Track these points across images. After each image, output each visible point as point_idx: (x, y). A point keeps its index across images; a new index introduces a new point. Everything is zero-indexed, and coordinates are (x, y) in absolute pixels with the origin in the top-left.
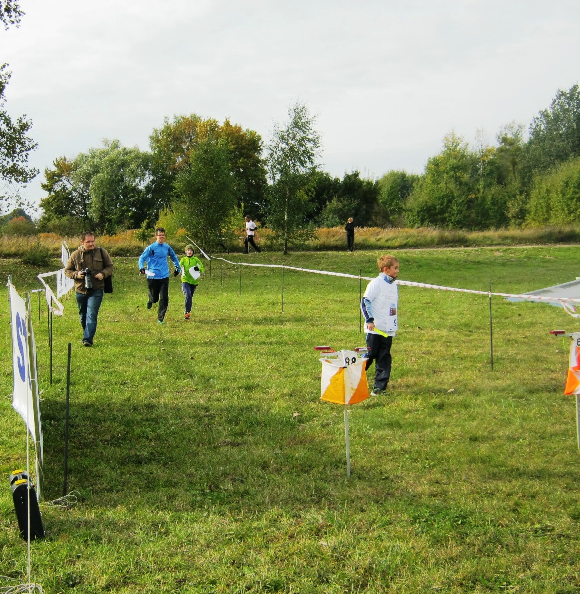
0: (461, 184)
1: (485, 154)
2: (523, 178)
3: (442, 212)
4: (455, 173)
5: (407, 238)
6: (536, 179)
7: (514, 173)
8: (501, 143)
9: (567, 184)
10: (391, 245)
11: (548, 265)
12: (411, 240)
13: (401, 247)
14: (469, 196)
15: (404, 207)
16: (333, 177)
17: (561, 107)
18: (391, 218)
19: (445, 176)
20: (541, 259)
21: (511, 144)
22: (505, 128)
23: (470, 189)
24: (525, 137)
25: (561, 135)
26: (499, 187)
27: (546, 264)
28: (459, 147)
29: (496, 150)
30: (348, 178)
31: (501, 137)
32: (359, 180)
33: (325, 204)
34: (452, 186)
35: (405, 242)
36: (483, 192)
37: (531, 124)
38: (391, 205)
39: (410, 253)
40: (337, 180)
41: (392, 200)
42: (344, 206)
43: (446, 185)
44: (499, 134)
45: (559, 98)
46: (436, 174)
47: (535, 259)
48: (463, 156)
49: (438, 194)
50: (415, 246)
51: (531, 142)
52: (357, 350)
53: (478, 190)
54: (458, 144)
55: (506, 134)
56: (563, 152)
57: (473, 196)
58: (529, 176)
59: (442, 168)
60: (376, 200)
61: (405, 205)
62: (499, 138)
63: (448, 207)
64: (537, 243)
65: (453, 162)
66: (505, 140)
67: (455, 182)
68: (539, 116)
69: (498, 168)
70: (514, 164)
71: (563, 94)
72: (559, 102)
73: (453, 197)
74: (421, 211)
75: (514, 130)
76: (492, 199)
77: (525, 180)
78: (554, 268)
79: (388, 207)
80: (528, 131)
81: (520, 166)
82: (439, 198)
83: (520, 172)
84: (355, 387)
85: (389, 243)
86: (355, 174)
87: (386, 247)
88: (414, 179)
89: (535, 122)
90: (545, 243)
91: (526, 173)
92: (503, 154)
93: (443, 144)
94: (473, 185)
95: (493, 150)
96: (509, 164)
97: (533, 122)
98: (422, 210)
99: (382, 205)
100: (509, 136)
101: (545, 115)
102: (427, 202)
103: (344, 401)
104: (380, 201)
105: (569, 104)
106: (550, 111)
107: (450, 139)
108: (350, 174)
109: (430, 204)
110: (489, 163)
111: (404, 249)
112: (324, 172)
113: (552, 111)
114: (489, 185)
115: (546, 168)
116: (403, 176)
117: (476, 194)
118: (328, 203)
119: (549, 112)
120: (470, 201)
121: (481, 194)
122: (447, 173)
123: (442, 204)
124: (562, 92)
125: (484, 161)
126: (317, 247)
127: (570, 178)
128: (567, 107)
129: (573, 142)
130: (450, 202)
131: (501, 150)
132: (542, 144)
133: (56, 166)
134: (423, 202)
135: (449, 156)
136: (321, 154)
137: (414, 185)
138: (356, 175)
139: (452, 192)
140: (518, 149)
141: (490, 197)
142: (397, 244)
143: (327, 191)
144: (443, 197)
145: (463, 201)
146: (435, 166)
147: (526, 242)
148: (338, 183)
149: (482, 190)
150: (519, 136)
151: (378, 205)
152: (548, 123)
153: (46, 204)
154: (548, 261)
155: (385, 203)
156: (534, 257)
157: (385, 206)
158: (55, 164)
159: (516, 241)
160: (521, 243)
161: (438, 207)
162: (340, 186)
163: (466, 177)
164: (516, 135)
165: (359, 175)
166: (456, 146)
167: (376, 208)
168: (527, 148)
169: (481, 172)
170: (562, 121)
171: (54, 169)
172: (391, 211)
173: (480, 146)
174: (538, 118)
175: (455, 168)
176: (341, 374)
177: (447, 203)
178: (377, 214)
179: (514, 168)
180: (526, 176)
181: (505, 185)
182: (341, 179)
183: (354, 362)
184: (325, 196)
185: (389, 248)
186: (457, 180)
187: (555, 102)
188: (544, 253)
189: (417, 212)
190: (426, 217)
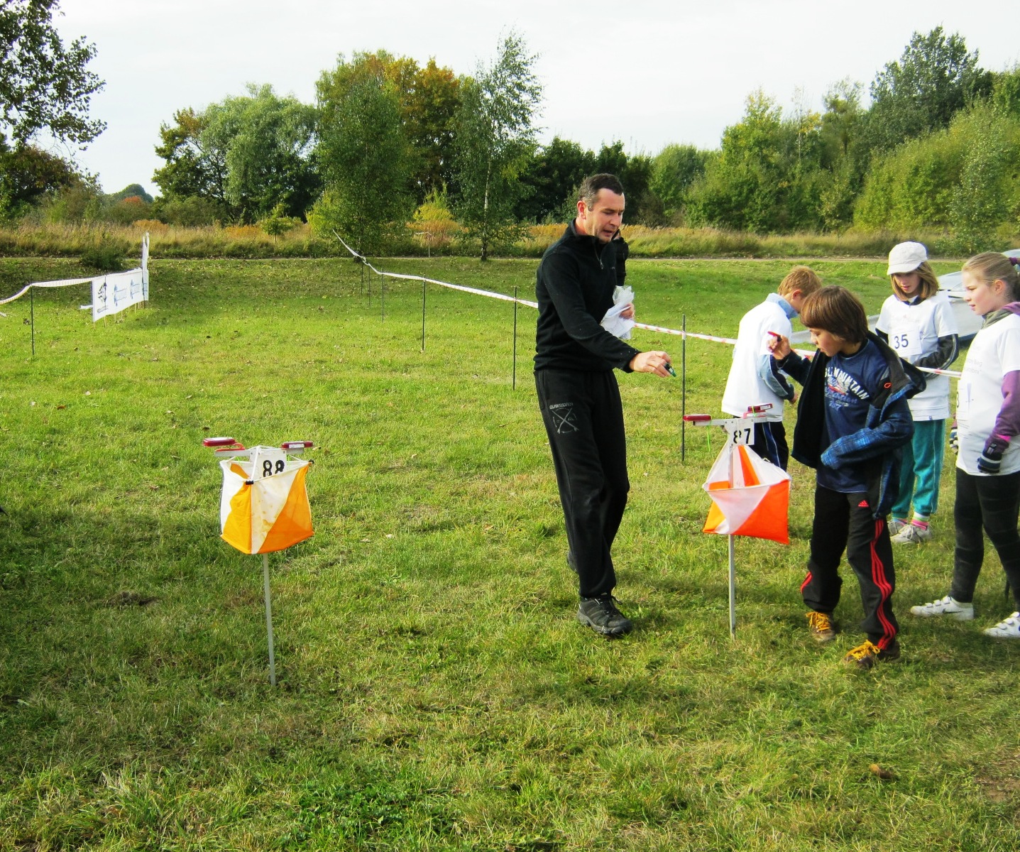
0: (769, 166)
1: (804, 123)
2: (857, 161)
3: (740, 206)
4: (761, 149)
5: (670, 243)
6: (875, 161)
7: (846, 153)
8: (829, 109)
9: (916, 171)
11: (870, 287)
12: (676, 246)
13: (661, 254)
14: (780, 185)
15: (685, 198)
16: (584, 149)
17: (917, 57)
18: (666, 212)
19: (747, 153)
20: (861, 278)
21: (843, 111)
22: (836, 86)
23: (781, 175)
24: (865, 103)
25: (915, 99)
26: (823, 172)
27: (866, 288)
28: (768, 112)
29: (821, 118)
30: (606, 151)
31: (829, 100)
32: (623, 155)
33: (571, 189)
34: (756, 168)
35: (667, 247)
36: (800, 180)
37: (873, 83)
38: (666, 194)
39: (671, 265)
40: (590, 155)
41: (669, 187)
43: (748, 167)
44: (826, 95)
45: (914, 46)
46: (733, 151)
47: (853, 278)
48: (774, 126)
49: (733, 180)
50: (683, 253)
51: (874, 109)
53: (793, 176)
54: (768, 108)
55: (836, 96)
56: (915, 124)
57: (785, 184)
58: (866, 157)
59: (742, 143)
60: (645, 185)
61: (687, 193)
62: (826, 100)
63: (747, 198)
64: (861, 255)
65: (758, 133)
66: (834, 104)
67: (761, 163)
68: (885, 71)
69: (823, 145)
70: (846, 141)
71: (920, 39)
72: (913, 52)
73: (756, 184)
74: (709, 204)
75: (849, 91)
76: (812, 190)
77: (861, 163)
78: (877, 293)
79: (663, 197)
80: (868, 92)
81: (853, 144)
82: (736, 186)
83: (853, 151)
84: (272, 519)
86: (616, 146)
87: (638, 255)
88: (706, 157)
89: (879, 79)
90: (871, 255)
91: (863, 153)
92: (830, 124)
93: (746, 107)
94: (786, 169)
95: (817, 118)
96: (840, 140)
97: (875, 80)
98: (711, 203)
99: (655, 193)
100: (841, 98)
101: (893, 68)
102: (718, 191)
103: (250, 547)
104: (651, 188)
105: (927, 55)
106: (900, 65)
107: (756, 100)
108: (609, 146)
109: (722, 194)
110: (810, 137)
111: (665, 257)
112: (572, 142)
113: (903, 64)
114: (810, 169)
115: (891, 146)
116: (692, 152)
117: (789, 182)
118: (575, 188)
119: (899, 65)
120: (781, 192)
121: (796, 182)
122: (750, 150)
123: (740, 194)
124: (919, 36)
125: (803, 134)
127: (921, 161)
128: (924, 60)
129: (931, 111)
130: (751, 191)
131: (828, 119)
132: (887, 111)
133: (178, 122)
134: (713, 191)
135: (753, 124)
137: (706, 165)
138: (618, 148)
139: (755, 177)
140: (853, 118)
141: (809, 187)
142: (655, 250)
143: (574, 170)
144: (743, 183)
145: (770, 192)
146: (733, 137)
147: (844, 254)
148: (591, 159)
149: (798, 176)
150: (855, 99)
151: (649, 193)
152: (897, 81)
153: (161, 178)
154: (871, 282)
155: (658, 191)
156: (852, 276)
157: (658, 195)
158: (176, 119)
159: (831, 252)
160: (837, 254)
161: (733, 199)
162: (594, 163)
163: (776, 157)
164: (851, 98)
165: (623, 148)
166: (764, 111)
167: (646, 198)
168: (867, 117)
169: (799, 151)
170: (917, 80)
171: (175, 126)
172: (667, 203)
173: (799, 112)
174: (882, 74)
175: (760, 143)
177: (748, 194)
178: (646, 206)
179: (846, 145)
180: (862, 159)
181: (832, 170)
182: (597, 154)
183: (281, 470)
184: (572, 177)
185: (643, 255)
186: (764, 159)
187: (908, 51)
188: (867, 270)
189: (704, 205)
190: (716, 213)
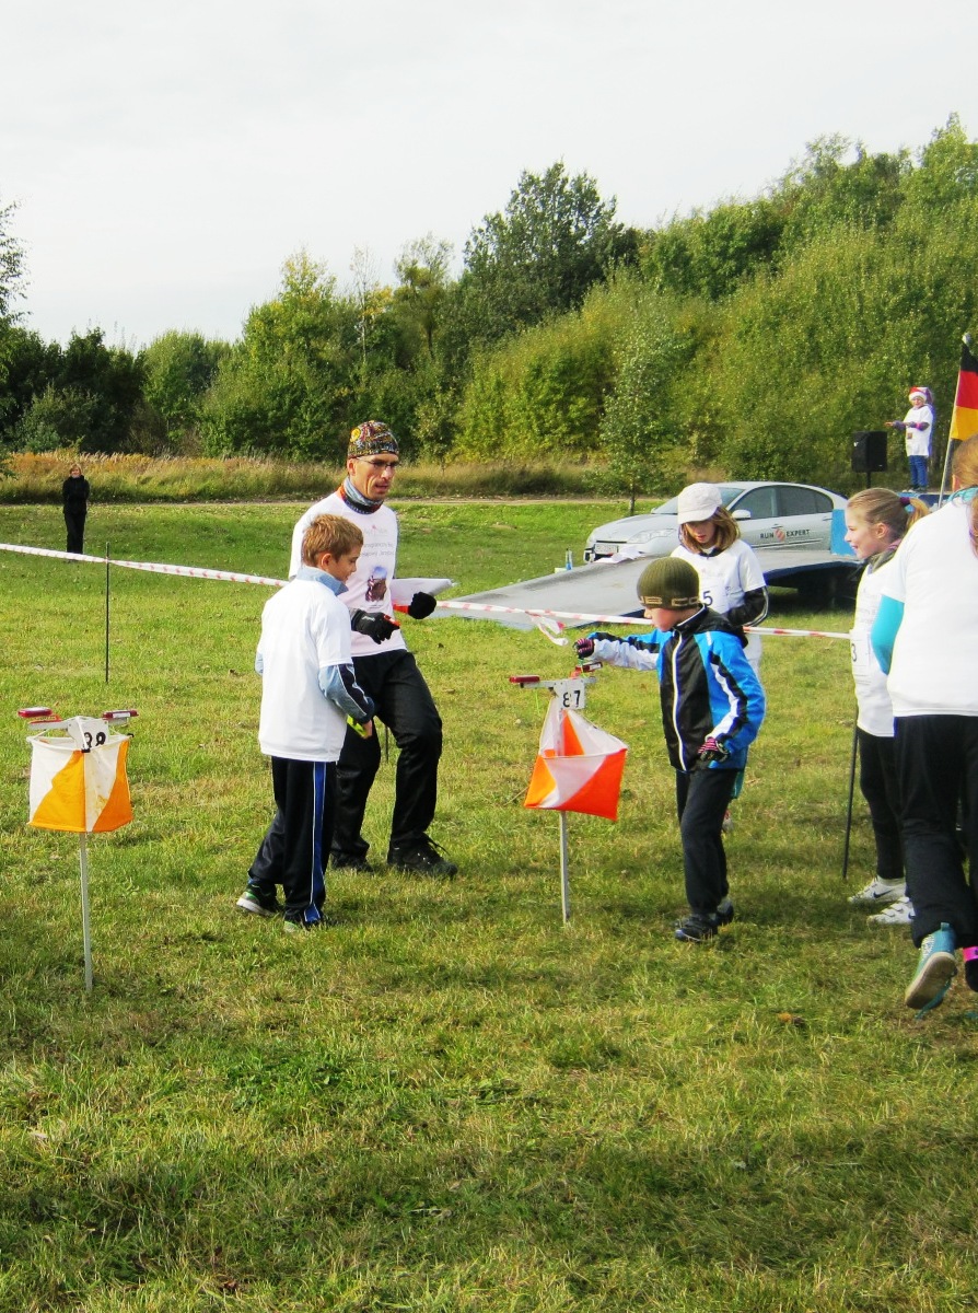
0: (321, 364)
1: (369, 301)
2: (449, 356)
3: (280, 424)
4: (308, 341)
5: (204, 480)
6: (477, 359)
7: (431, 345)
8: (403, 281)
9: (538, 372)
10: (171, 494)
11: (500, 541)
12: (214, 484)
13: (193, 497)
14: (337, 393)
15: (198, 412)
16: (46, 341)
17: (529, 208)
18: (171, 434)
19: (287, 347)
20: (485, 528)
21: (425, 284)
22: (413, 247)
23: (339, 378)
24: (455, 270)
25: (528, 268)
26: (398, 374)
27: (493, 541)
28: (316, 285)
29: (392, 294)
30: (78, 343)
31: (403, 268)
32: (103, 349)
33: (29, 399)
34: (301, 368)
35: (200, 487)
36: (367, 385)
37: (468, 243)
38: (170, 407)
39: (212, 512)
40: (55, 348)
41: (173, 397)
42: (69, 407)
43: (289, 368)
44: (399, 260)
45: (524, 191)
46: (267, 342)
47: (472, 528)
48: (325, 305)
49: (270, 384)
50: (223, 496)
51: (466, 281)
52: (109, 716)
53: (357, 378)
54: (315, 279)
55: (414, 263)
56: (531, 304)
57: (345, 392)
58: (462, 352)
59: (280, 330)
60: (139, 394)
61: (200, 407)
62: (400, 267)
63: (291, 413)
64: (476, 495)
65: (303, 316)
66: (411, 274)
67: (309, 362)
68: (484, 227)
69: (398, 334)
70: (431, 326)
71: (532, 181)
72: (524, 199)
73: (303, 391)
74: (234, 422)
75: (432, 254)
76: (385, 399)
77: (454, 361)
78: (509, 548)
79: (165, 411)
80: (461, 257)
81: (441, 332)
82: (273, 395)
83: (442, 343)
84: (107, 796)
85: (167, 490)
86: (93, 336)
87: (160, 498)
88: (221, 351)
89: (476, 238)
90: (492, 495)
91: (456, 345)
92: (407, 303)
93: (283, 278)
94: (345, 369)
95: (388, 295)
96: (420, 326)
97: (471, 239)
98: (237, 419)
99: (152, 406)
100: (421, 266)
101: (495, 223)
102: (248, 403)
103: (84, 825)
104: (148, 399)
105: (543, 203)
106: (506, 217)
107: (298, 268)
108: (83, 335)
109: (253, 407)
110: (379, 322)
111: (199, 501)
112: (28, 329)
113: (509, 216)
114: (380, 370)
115: (496, 336)
116: (197, 344)
117: (350, 388)
118: (34, 398)
119: (503, 218)
120: (340, 402)
121: (361, 389)
122: (292, 341)
123: (279, 407)
124: (531, 177)
125: (368, 318)
126: (10, 494)
127: (544, 358)
128: (540, 210)
129: (551, 285)
130: (296, 403)
131: (404, 296)
132: (488, 285)
134: (240, 402)
135: (295, 303)
136: (23, 291)
137: (220, 363)
138: (96, 338)
139: (300, 380)
140: (439, 294)
141: (380, 395)
142: (182, 492)
143: (32, 372)
144: (284, 391)
145: (324, 403)
146: (266, 324)
147: (453, 493)
148: (56, 355)
149: (364, 380)
150: (441, 267)
151: (143, 405)
152: (502, 241)
154: (498, 534)
155: (158, 403)
156: (470, 524)
157: (158, 408)
159: (433, 491)
160: (443, 494)
161: (270, 414)
162: (62, 361)
163: (330, 350)
164: (435, 265)
165: (103, 339)
166: (310, 284)
167: (139, 412)
168: (459, 293)
169: (362, 340)
170: (530, 239)
172: (171, 419)
173: (361, 285)
174: (480, 231)
175: (308, 331)
176: (77, 768)
177: (291, 406)
178: (140, 425)
179: (430, 334)
180: (455, 353)
181: (412, 370)
182: (65, 347)
183: (102, 742)
184: (29, 382)
185: (166, 499)
186: (313, 356)
187: (515, 198)
188: (490, 517)
189: (228, 423)
190: (245, 435)
